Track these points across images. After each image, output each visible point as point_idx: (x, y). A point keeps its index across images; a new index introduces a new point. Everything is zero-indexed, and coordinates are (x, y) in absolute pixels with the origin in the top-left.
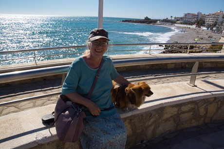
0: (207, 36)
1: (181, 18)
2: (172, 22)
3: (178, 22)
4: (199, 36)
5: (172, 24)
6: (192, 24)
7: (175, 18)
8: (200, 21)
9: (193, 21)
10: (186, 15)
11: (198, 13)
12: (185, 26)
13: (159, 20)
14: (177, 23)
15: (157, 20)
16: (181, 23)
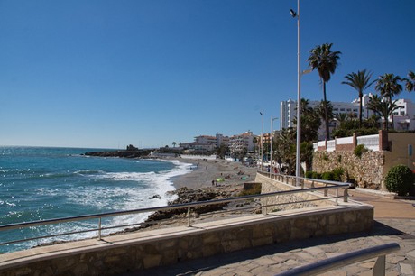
0: (235, 173)
1: (191, 145)
2: (176, 152)
3: (185, 151)
4: (223, 173)
5: (176, 156)
6: (209, 153)
7: (181, 145)
8: (222, 149)
9: (211, 148)
10: (198, 139)
11: (217, 135)
12: (199, 157)
13: (153, 150)
14: (185, 154)
15: (149, 151)
16: (191, 154)
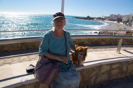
0: (123, 28)
1: (108, 17)
2: (103, 19)
3: (106, 19)
4: (119, 27)
5: (103, 20)
6: (114, 20)
7: (105, 17)
8: (119, 20)
9: (115, 19)
10: (111, 15)
11: (118, 15)
12: (111, 21)
13: (96, 18)
14: (106, 20)
15: (94, 18)
16: (108, 20)
